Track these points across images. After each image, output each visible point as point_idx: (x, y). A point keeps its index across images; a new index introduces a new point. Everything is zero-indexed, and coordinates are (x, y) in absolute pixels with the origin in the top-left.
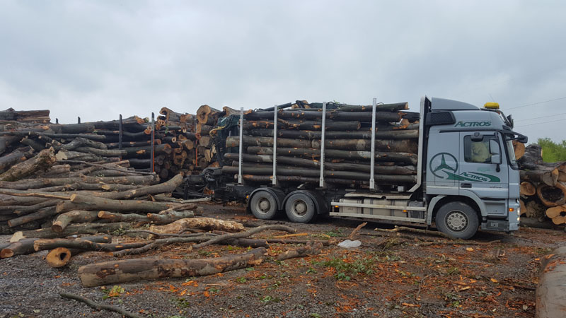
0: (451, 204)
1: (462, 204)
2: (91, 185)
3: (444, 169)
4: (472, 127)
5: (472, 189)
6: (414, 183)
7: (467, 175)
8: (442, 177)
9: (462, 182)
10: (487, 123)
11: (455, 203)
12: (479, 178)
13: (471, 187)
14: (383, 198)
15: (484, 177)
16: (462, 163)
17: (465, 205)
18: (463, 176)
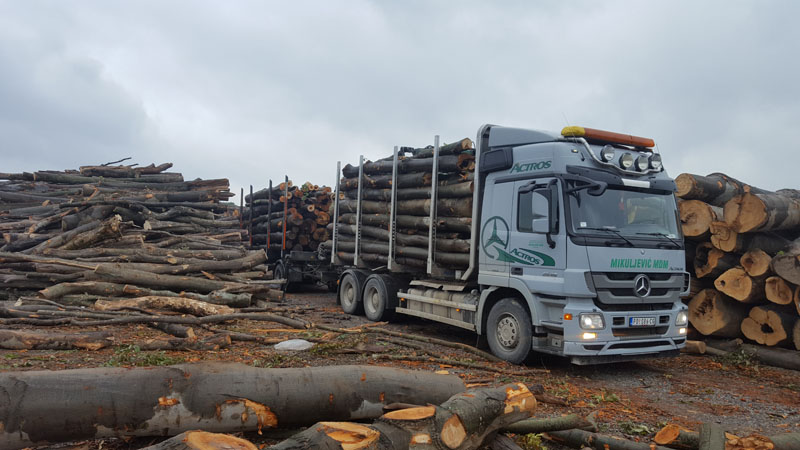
0: (502, 301)
1: (514, 303)
2: (155, 257)
3: (495, 244)
4: (529, 171)
5: (524, 277)
6: (467, 266)
7: (517, 254)
8: (493, 257)
9: (512, 264)
10: (546, 163)
11: (507, 300)
12: (530, 258)
13: (521, 274)
14: (440, 289)
15: (537, 257)
16: (515, 233)
17: (517, 304)
18: (513, 254)
